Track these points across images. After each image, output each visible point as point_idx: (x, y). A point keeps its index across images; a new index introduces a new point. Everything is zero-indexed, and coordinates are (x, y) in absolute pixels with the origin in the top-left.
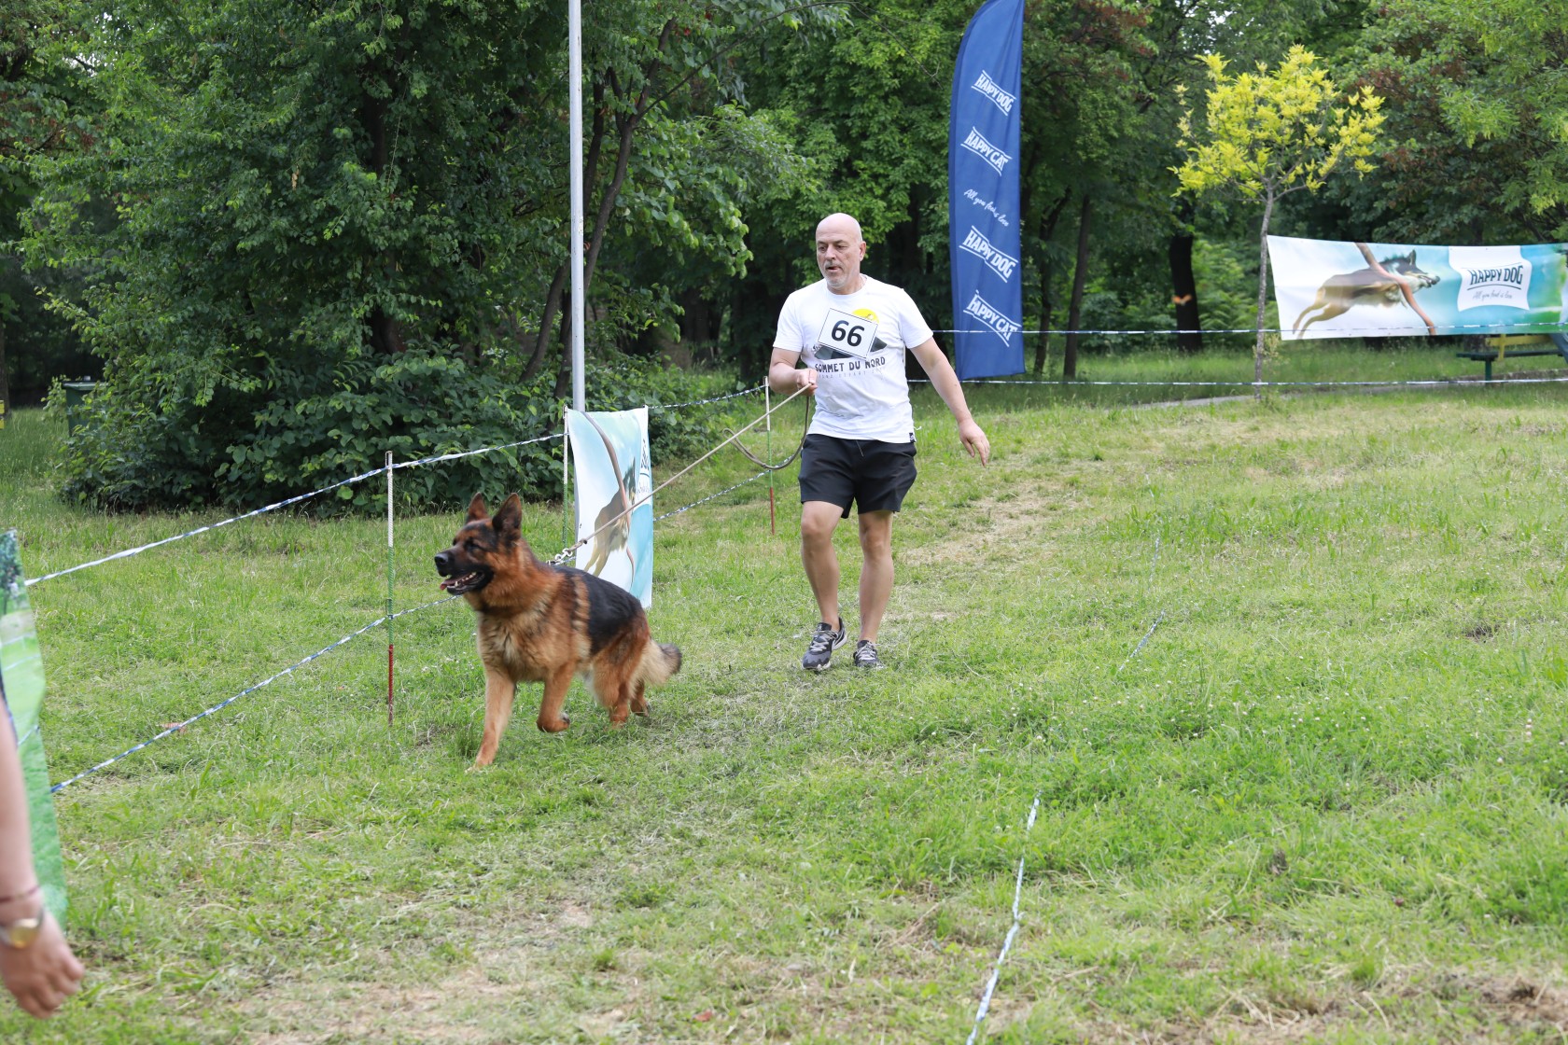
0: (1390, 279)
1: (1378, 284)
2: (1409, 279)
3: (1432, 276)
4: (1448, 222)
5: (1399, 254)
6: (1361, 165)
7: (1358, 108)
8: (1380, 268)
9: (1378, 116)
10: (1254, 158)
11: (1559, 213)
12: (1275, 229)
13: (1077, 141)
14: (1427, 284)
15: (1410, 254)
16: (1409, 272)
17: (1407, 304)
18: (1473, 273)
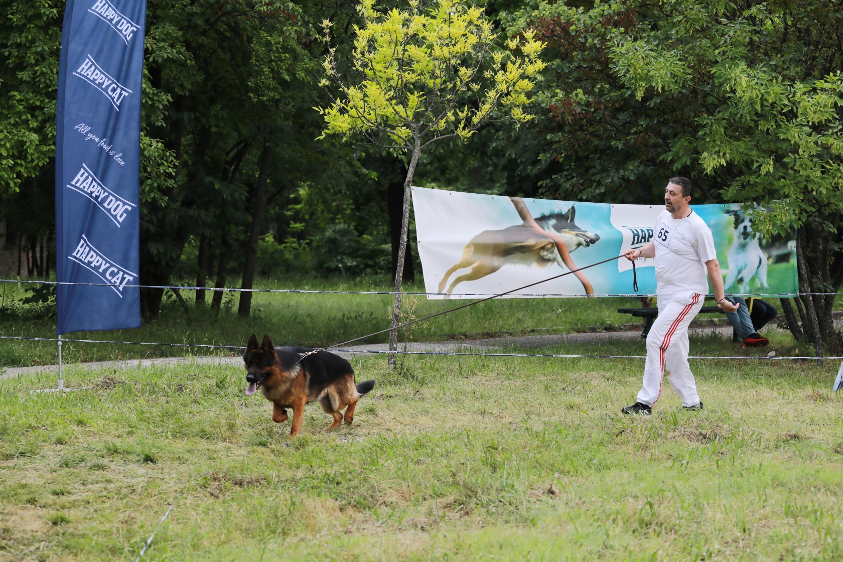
0: (545, 237)
1: (531, 242)
2: (567, 237)
3: (591, 234)
4: (612, 178)
5: (557, 211)
6: (517, 113)
7: (518, 52)
8: (535, 224)
9: (539, 62)
10: (404, 102)
11: (729, 172)
12: (421, 179)
13: (249, 83)
14: (584, 243)
15: (569, 211)
16: (566, 230)
17: (563, 264)
18: (636, 232)
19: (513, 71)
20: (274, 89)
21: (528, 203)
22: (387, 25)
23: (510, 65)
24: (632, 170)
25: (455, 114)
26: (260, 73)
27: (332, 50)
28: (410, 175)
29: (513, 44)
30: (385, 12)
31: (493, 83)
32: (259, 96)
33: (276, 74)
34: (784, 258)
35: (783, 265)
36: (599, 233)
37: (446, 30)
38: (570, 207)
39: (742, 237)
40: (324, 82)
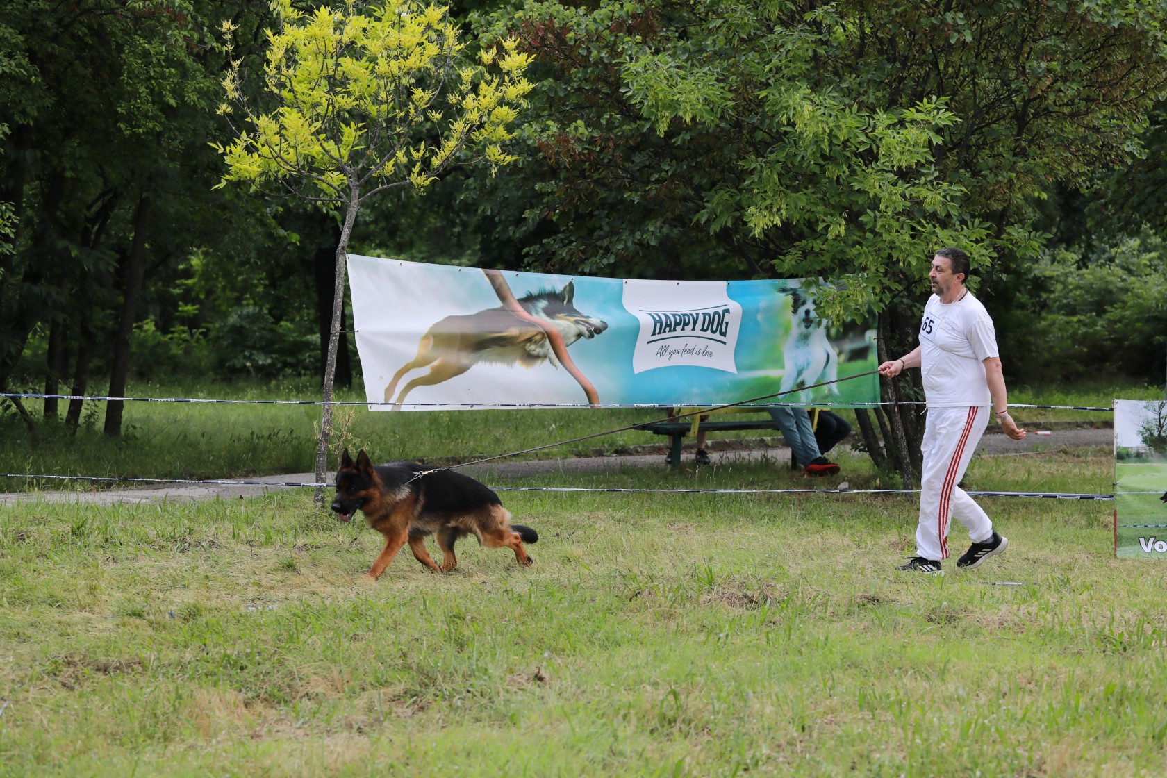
0: (532, 324)
1: (513, 331)
2: (562, 325)
3: (596, 321)
4: (625, 243)
5: (548, 288)
6: (494, 153)
7: (494, 68)
8: (518, 307)
9: (524, 82)
10: (336, 137)
11: (785, 235)
12: (361, 244)
13: (119, 109)
14: (587, 333)
15: (565, 288)
16: (561, 315)
17: (557, 362)
18: (657, 318)
19: (488, 94)
20: (154, 118)
21: (508, 276)
22: (313, 29)
23: (483, 86)
24: (653, 231)
25: (408, 153)
26: (135, 94)
27: (236, 64)
28: (344, 238)
29: (487, 57)
30: (310, 11)
31: (460, 111)
32: (133, 127)
33: (157, 97)
34: (860, 354)
35: (859, 365)
36: (607, 319)
37: (394, 37)
38: (567, 283)
39: (803, 325)
40: (224, 108)
